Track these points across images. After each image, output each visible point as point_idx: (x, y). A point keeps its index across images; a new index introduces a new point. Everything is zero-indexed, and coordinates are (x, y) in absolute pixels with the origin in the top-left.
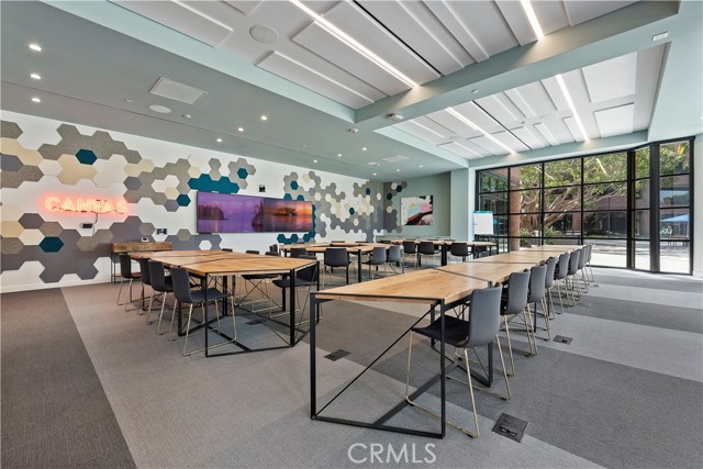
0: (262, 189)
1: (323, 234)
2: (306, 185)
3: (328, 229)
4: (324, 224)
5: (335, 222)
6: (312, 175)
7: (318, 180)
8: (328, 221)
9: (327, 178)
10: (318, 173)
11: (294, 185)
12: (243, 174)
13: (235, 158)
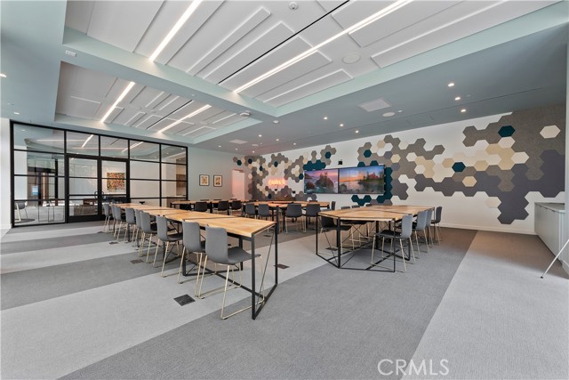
0: (341, 163)
1: (404, 196)
2: (380, 150)
3: (411, 191)
4: (405, 187)
5: (423, 182)
6: (388, 140)
7: (396, 142)
8: (412, 183)
9: (407, 137)
10: (394, 135)
11: (368, 154)
12: (328, 155)
13: (323, 147)
